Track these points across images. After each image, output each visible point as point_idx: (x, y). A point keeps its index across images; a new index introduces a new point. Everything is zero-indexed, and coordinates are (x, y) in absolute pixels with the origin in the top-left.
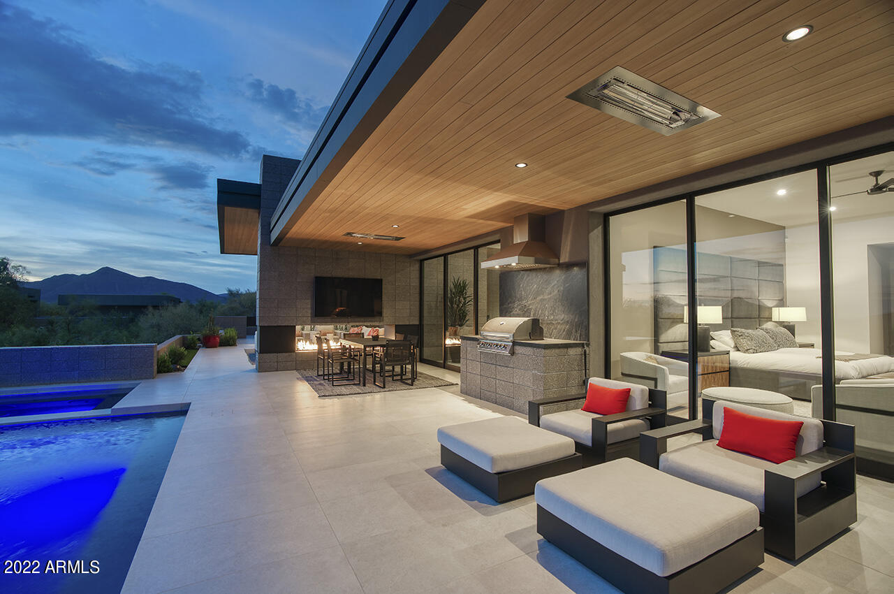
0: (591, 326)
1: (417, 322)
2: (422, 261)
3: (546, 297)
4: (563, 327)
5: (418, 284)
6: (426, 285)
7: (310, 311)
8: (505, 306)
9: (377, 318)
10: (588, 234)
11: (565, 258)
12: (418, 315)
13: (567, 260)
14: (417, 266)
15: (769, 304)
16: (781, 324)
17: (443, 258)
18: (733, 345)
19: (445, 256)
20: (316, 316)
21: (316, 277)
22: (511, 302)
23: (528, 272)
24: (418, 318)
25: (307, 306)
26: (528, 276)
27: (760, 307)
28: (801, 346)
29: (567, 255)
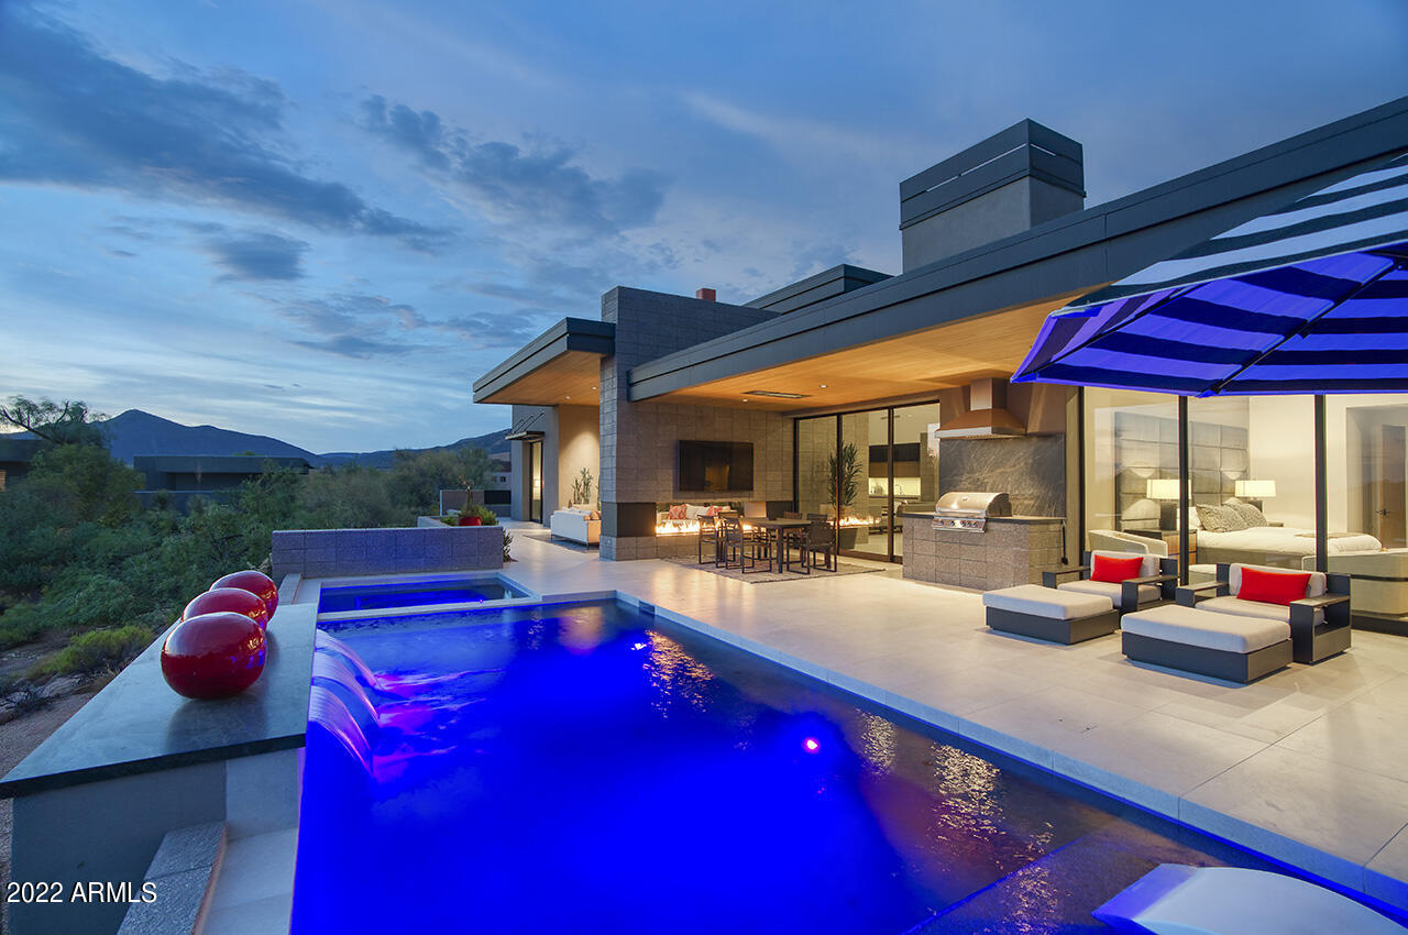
0: (1068, 501)
1: (791, 498)
2: (796, 421)
3: (1009, 470)
4: (1032, 502)
5: (791, 449)
6: (801, 449)
7: (671, 484)
8: (947, 479)
9: (746, 493)
10: (1066, 403)
11: (1034, 427)
12: (791, 488)
13: (1037, 430)
14: (791, 425)
15: (1232, 476)
16: (1245, 500)
17: (835, 417)
18: (1199, 524)
19: (839, 415)
20: (681, 490)
21: (681, 441)
22: (956, 475)
23: (982, 442)
24: (791, 493)
25: (667, 477)
26: (983, 446)
27: (1222, 481)
28: (1271, 525)
29: (1038, 424)
